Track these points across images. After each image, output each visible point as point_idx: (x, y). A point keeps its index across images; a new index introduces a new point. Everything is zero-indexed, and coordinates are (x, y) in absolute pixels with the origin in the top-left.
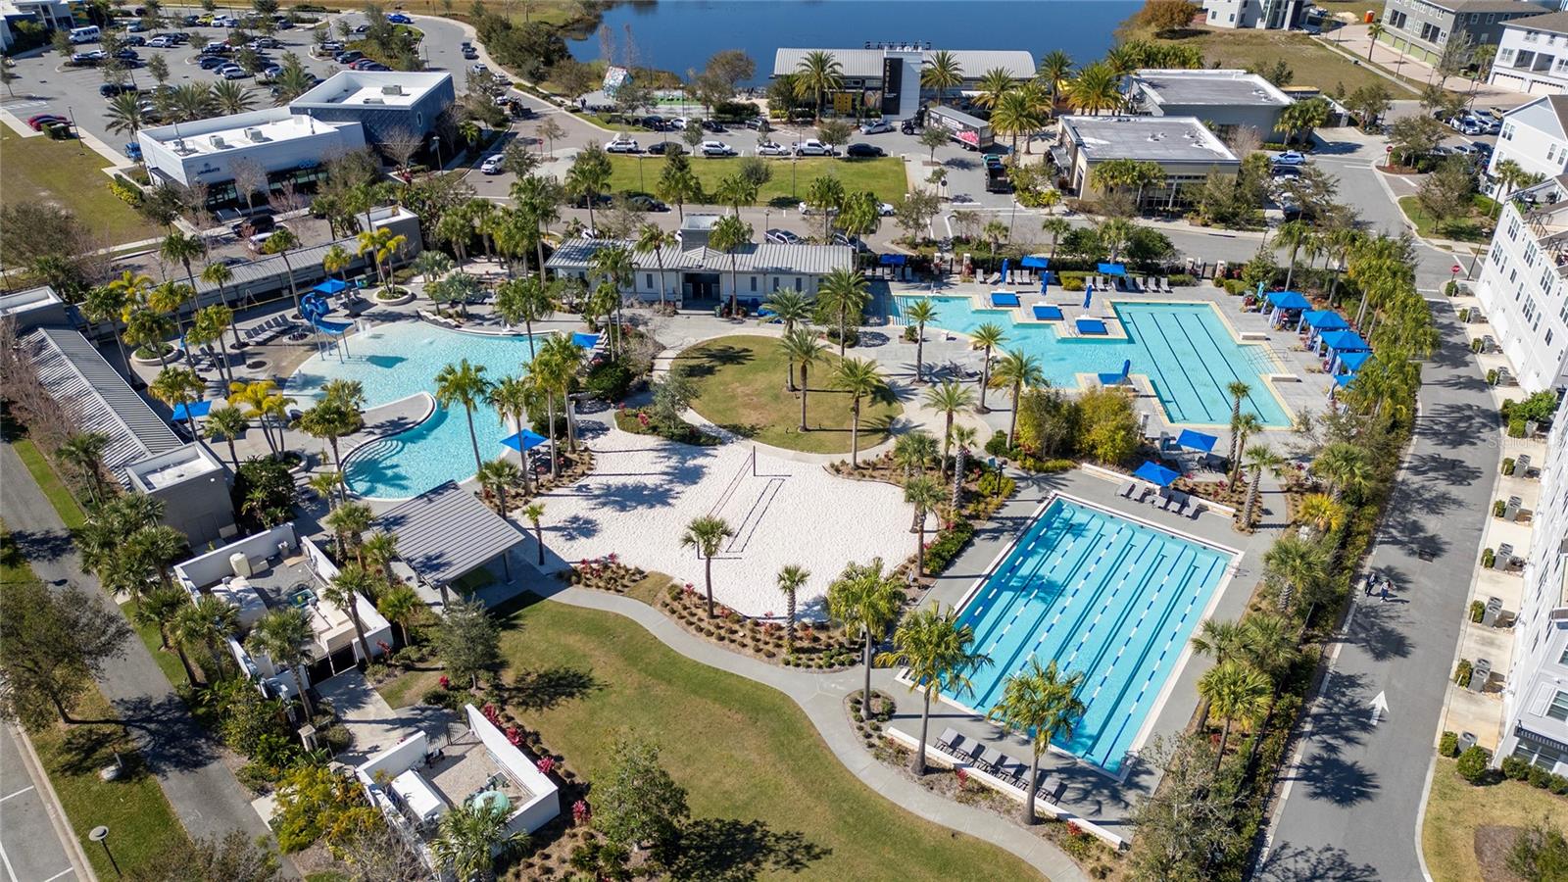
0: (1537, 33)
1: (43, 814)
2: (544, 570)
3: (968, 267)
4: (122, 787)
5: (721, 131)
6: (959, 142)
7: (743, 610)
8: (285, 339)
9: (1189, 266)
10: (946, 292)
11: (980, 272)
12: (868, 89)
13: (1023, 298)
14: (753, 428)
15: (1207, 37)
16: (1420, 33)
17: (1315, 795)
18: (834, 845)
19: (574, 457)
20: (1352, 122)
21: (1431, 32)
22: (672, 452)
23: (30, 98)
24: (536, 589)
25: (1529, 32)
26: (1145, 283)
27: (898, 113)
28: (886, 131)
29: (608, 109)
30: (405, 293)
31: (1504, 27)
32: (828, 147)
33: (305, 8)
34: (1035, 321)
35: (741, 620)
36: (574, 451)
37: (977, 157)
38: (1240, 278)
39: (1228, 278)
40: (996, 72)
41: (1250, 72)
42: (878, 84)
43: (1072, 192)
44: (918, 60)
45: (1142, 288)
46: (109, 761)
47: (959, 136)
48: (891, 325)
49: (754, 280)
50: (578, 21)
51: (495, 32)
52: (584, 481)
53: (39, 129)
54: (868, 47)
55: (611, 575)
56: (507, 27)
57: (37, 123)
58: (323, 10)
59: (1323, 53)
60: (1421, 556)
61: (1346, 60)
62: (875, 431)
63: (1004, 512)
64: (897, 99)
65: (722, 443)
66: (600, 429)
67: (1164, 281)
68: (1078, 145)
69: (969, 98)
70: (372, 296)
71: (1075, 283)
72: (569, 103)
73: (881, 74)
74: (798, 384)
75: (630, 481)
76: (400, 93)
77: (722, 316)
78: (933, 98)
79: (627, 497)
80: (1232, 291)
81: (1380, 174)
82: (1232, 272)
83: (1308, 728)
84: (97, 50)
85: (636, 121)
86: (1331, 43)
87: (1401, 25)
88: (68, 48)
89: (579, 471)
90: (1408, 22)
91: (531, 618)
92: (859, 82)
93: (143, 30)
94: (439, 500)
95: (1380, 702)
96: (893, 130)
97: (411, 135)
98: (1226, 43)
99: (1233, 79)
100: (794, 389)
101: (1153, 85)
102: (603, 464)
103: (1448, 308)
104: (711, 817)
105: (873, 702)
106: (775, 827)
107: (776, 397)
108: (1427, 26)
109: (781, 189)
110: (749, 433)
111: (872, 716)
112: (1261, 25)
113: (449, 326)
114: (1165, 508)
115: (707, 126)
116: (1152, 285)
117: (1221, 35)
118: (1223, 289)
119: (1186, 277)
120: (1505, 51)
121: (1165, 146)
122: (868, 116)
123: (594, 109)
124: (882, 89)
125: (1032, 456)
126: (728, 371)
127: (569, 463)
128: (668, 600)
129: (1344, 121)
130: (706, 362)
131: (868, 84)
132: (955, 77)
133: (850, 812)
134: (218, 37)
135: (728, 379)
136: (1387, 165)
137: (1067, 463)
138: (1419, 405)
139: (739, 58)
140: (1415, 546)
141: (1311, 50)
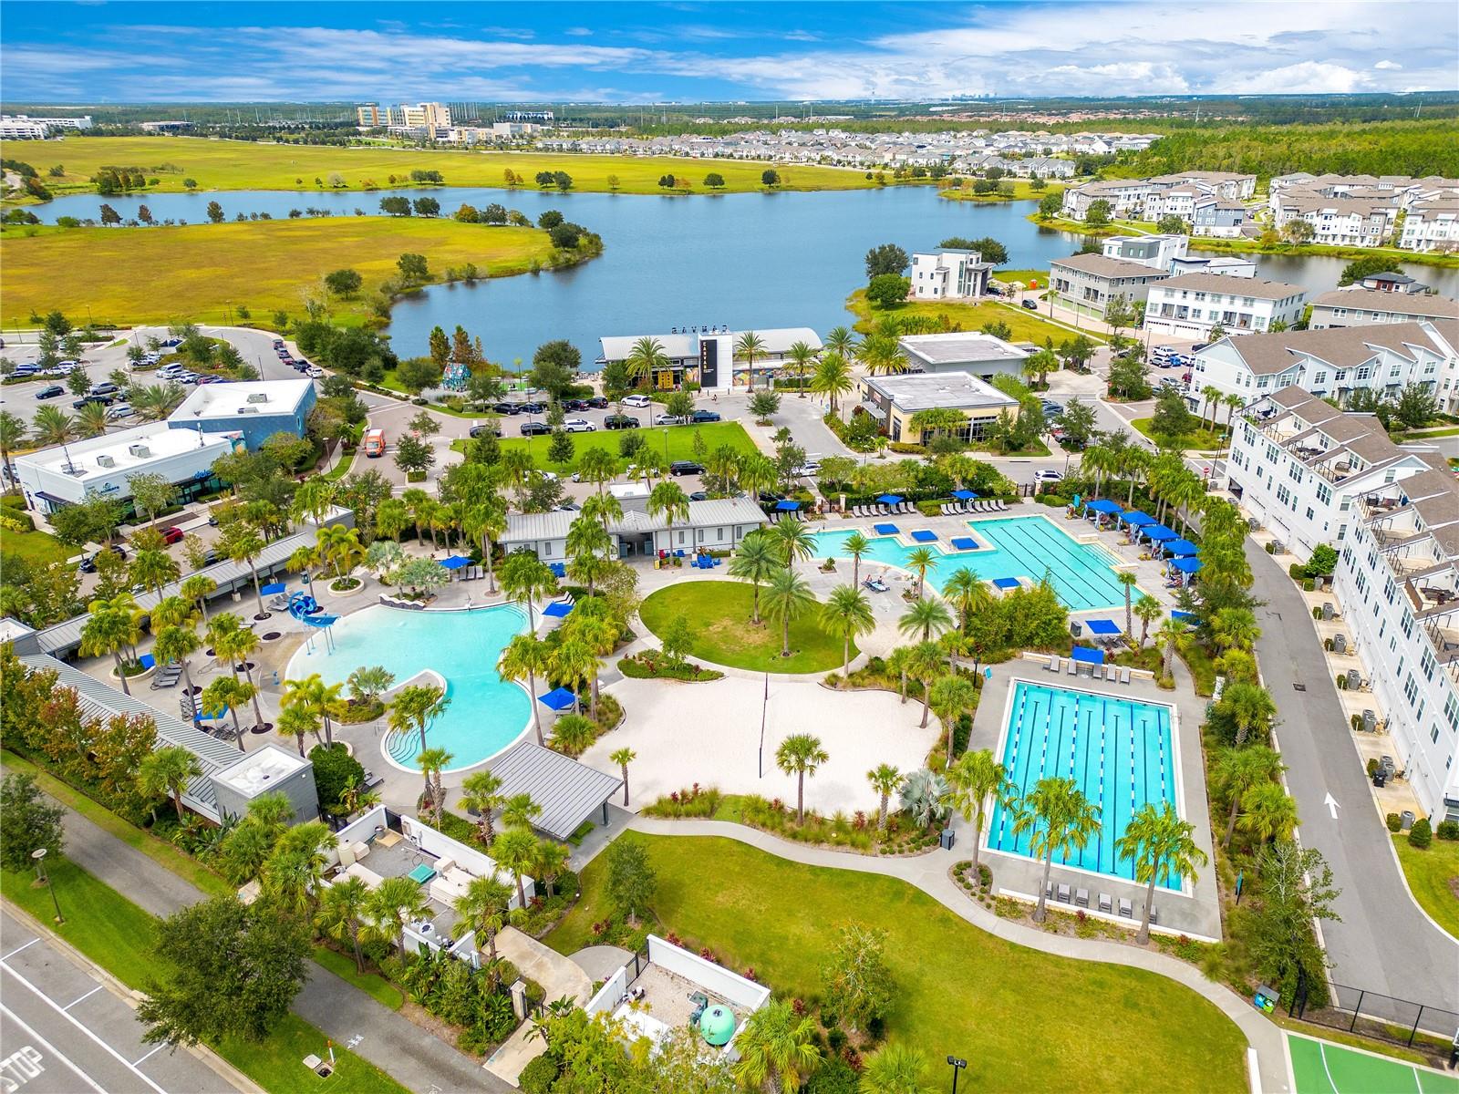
0: (1172, 291)
11: (856, 508)
12: (688, 366)
15: (923, 307)
16: (1084, 296)
20: (1067, 367)
21: (1092, 294)
25: (1167, 290)
31: (1148, 287)
33: (96, 327)
34: (918, 543)
38: (1056, 494)
39: (1046, 495)
41: (983, 333)
42: (696, 362)
49: (682, 534)
58: (113, 328)
64: (714, 373)
65: (722, 676)
67: (1001, 501)
68: (891, 400)
70: (327, 589)
71: (934, 510)
72: (414, 397)
73: (698, 354)
76: (269, 403)
77: (661, 567)
80: (1055, 505)
81: (1106, 405)
82: (1048, 490)
85: (487, 409)
87: (1066, 290)
90: (1072, 287)
92: (679, 361)
95: (1331, 802)
99: (975, 339)
101: (917, 348)
108: (1088, 290)
118: (1045, 504)
119: (1015, 497)
120: (1152, 305)
124: (700, 366)
128: (752, 815)
131: (688, 362)
132: (761, 352)
136: (1109, 397)
139: (564, 348)
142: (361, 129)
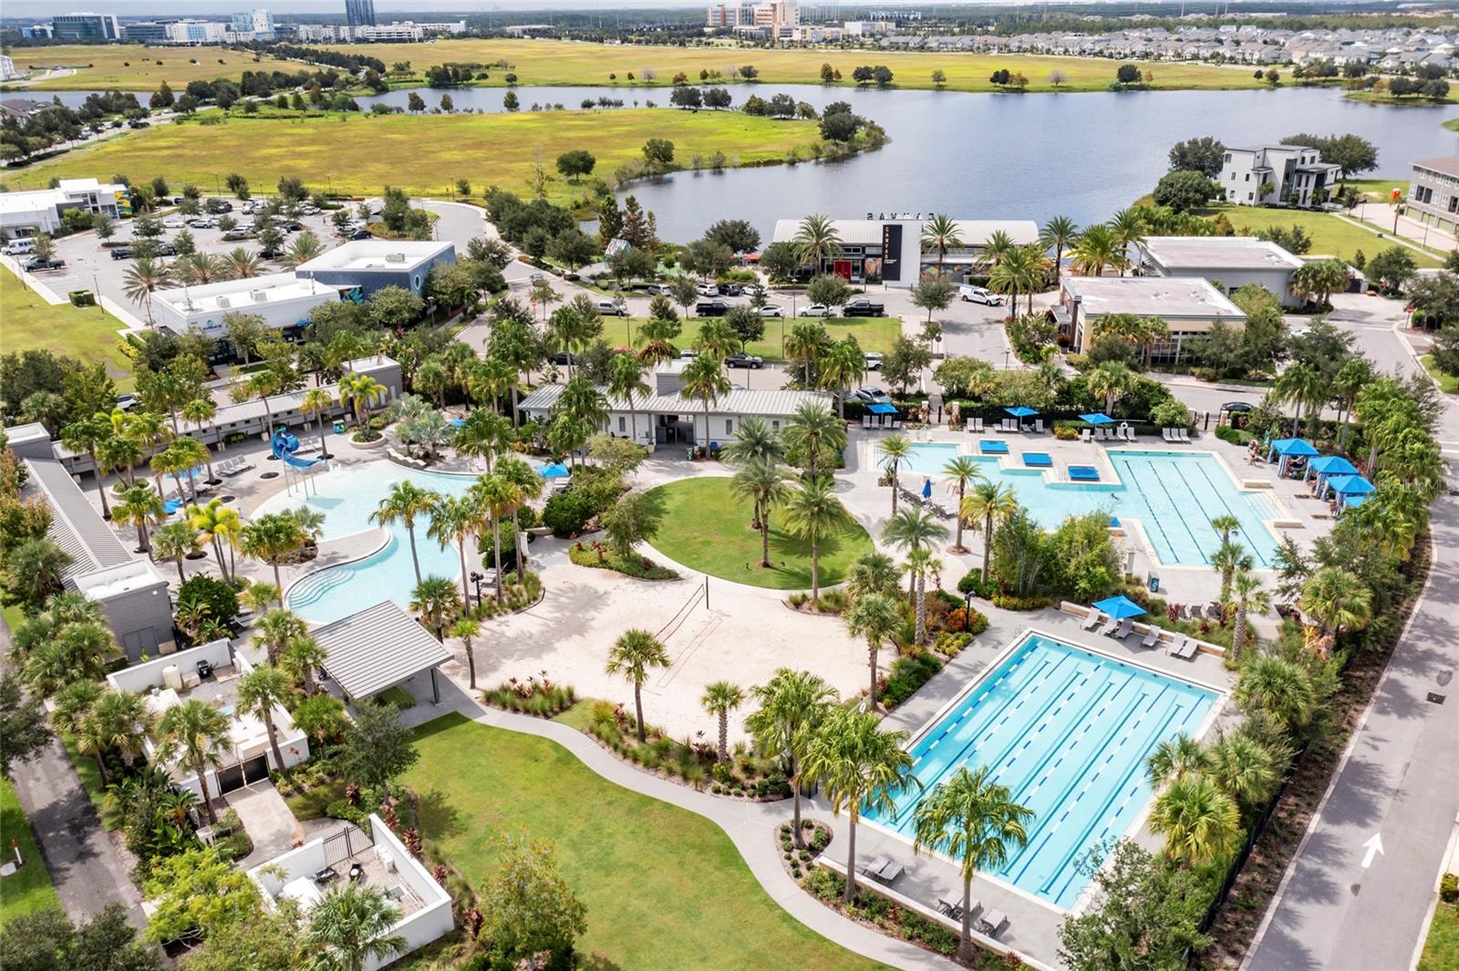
2: (474, 694)
8: (257, 477)
12: (868, 256)
16: (1446, 207)
19: (521, 587)
20: (1372, 289)
24: (463, 711)
27: (898, 279)
29: (606, 277)
30: (380, 437)
33: (333, 197)
35: (671, 747)
36: (522, 581)
38: (1246, 429)
40: (998, 237)
41: (1264, 239)
42: (879, 251)
43: (1073, 350)
49: (729, 423)
54: (869, 218)
55: (542, 699)
56: (516, 204)
58: (350, 198)
59: (1345, 228)
61: (1370, 234)
64: (898, 265)
65: (676, 577)
68: (1077, 302)
69: (970, 264)
70: (348, 439)
71: (1068, 432)
72: (568, 272)
73: (881, 242)
74: (763, 520)
76: (402, 259)
77: (691, 461)
78: (934, 264)
80: (1237, 443)
81: (1403, 337)
82: (1236, 423)
85: (633, 288)
86: (1354, 218)
87: (1427, 200)
89: (524, 600)
90: (1434, 198)
92: (859, 249)
99: (1247, 247)
100: (759, 526)
108: (1455, 200)
111: (800, 846)
113: (417, 466)
118: (1229, 442)
121: (1168, 303)
123: (593, 278)
124: (882, 256)
125: (1009, 592)
128: (597, 724)
129: (1364, 287)
131: (868, 251)
132: (956, 242)
136: (1411, 327)
142: (706, 30)
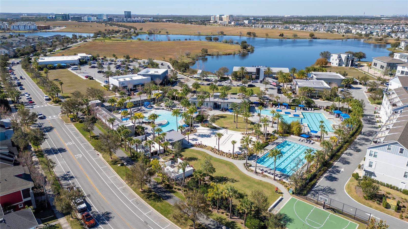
0: (405, 67)
1: (110, 169)
2: (189, 145)
3: (272, 105)
4: (121, 167)
5: (221, 82)
6: (272, 85)
7: (225, 152)
8: (139, 111)
9: (318, 106)
10: (267, 109)
11: (274, 106)
12: (253, 74)
13: (282, 111)
14: (227, 127)
15: (331, 68)
16: (380, 67)
17: (327, 180)
18: (240, 180)
19: (193, 130)
20: (360, 84)
21: (382, 67)
22: (211, 130)
23: (84, 73)
24: (188, 147)
25: (403, 67)
26: (309, 109)
27: (259, 79)
28: (256, 82)
29: (198, 78)
30: (160, 105)
31: (397, 66)
32: (244, 84)
33: (135, 59)
34: (285, 114)
35: (224, 153)
36: (193, 129)
37: (276, 87)
38: (329, 109)
39: (326, 109)
40: (280, 71)
41: (337, 73)
42: (255, 73)
43: (295, 94)
44: (263, 69)
45: (308, 110)
46: (119, 164)
47: (272, 83)
48: (255, 114)
49: (228, 104)
50: (191, 62)
51: (174, 63)
52: (195, 133)
53: (87, 78)
54: (253, 67)
55: (200, 146)
56: (178, 62)
57: (87, 77)
59: (357, 71)
60: (356, 152)
61: (362, 73)
62: (251, 129)
63: (275, 142)
64: (259, 76)
65: (221, 129)
66: (198, 126)
67: (313, 109)
68: (296, 84)
69: (274, 77)
70: (154, 106)
71: (293, 108)
72: (190, 76)
73: (256, 71)
74: (236, 121)
75: (204, 134)
76: (158, 73)
77: (221, 111)
78: (267, 77)
79: (203, 136)
80: (327, 111)
81: (365, 93)
82: (327, 108)
83: (328, 172)
84: (96, 65)
85: (204, 80)
86: (360, 69)
87: (376, 66)
88: (91, 64)
89: (194, 132)
90: (377, 65)
91: (187, 150)
92: (251, 73)
93: (103, 62)
94: (171, 132)
95: (342, 170)
96: (258, 82)
97: (160, 80)
98: (335, 69)
99: (333, 74)
100: (235, 122)
101: (315, 75)
102: (198, 131)
103: (374, 116)
104: (219, 176)
105: (248, 164)
106: (229, 178)
107: (231, 123)
108: (381, 66)
109: (234, 91)
110: (226, 128)
111: (247, 166)
112: (344, 66)
113: (169, 111)
114: (306, 142)
115: (219, 81)
116: (310, 109)
117: (334, 67)
118: (325, 111)
119: (318, 108)
120: (398, 71)
121: (315, 85)
122: (253, 80)
123: (195, 78)
124: (256, 74)
125: (282, 133)
126: (222, 119)
127: (192, 131)
128: (211, 150)
129: (359, 83)
130: (218, 118)
131: (253, 73)
132: (271, 72)
133: (243, 177)
134: (119, 64)
135: (222, 120)
136: (367, 91)
137: (288, 135)
138: (363, 130)
139: (226, 68)
140: (356, 150)
141: (355, 71)
